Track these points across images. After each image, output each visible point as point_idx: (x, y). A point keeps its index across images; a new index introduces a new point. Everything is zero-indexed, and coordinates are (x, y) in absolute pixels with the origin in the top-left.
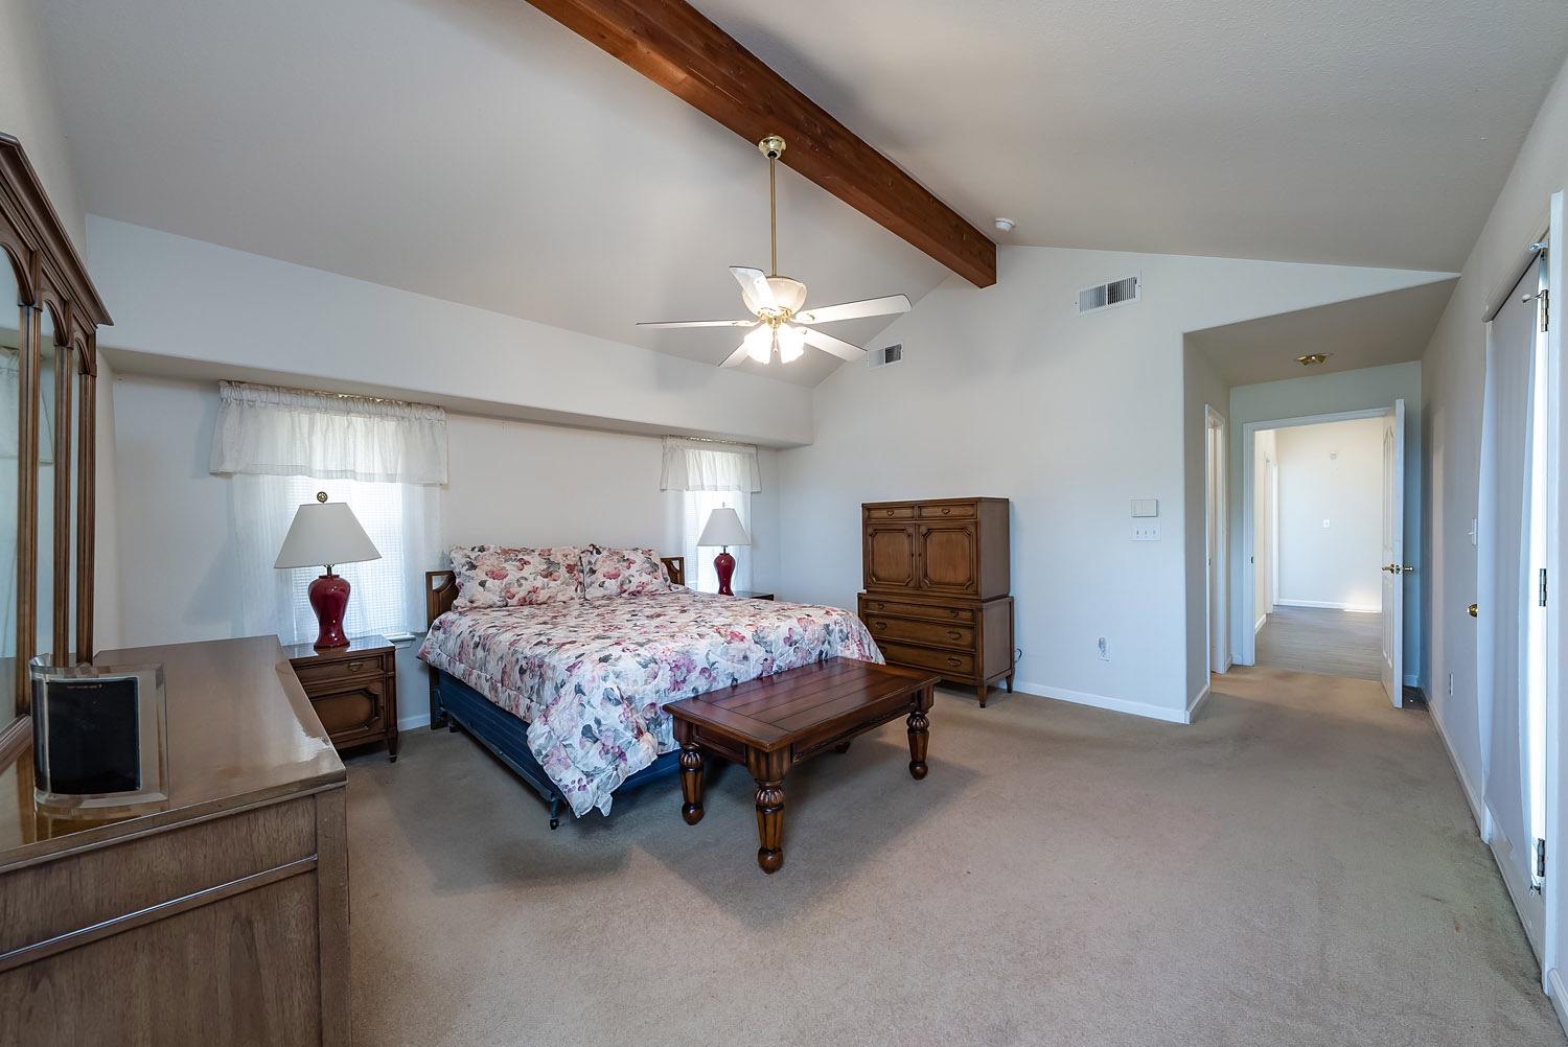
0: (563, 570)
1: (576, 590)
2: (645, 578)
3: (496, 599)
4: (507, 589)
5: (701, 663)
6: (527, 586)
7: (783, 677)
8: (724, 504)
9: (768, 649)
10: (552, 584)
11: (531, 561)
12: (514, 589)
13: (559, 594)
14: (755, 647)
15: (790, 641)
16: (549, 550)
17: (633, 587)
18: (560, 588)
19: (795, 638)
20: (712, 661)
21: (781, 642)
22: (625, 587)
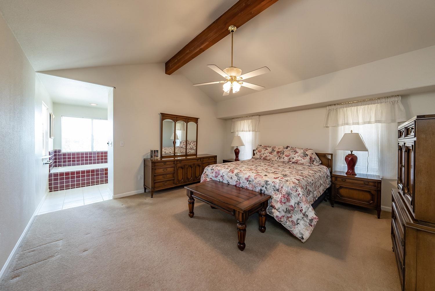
0: (276, 152)
1: (278, 158)
2: (299, 158)
3: (258, 157)
4: (261, 155)
5: (221, 175)
6: (265, 155)
7: (244, 190)
8: (352, 131)
9: (238, 178)
10: (271, 155)
11: (268, 149)
12: (262, 155)
13: (273, 158)
14: (235, 176)
15: (247, 179)
16: (275, 147)
17: (293, 161)
18: (274, 157)
19: (250, 179)
20: (223, 175)
21: (244, 178)
22: (291, 160)
